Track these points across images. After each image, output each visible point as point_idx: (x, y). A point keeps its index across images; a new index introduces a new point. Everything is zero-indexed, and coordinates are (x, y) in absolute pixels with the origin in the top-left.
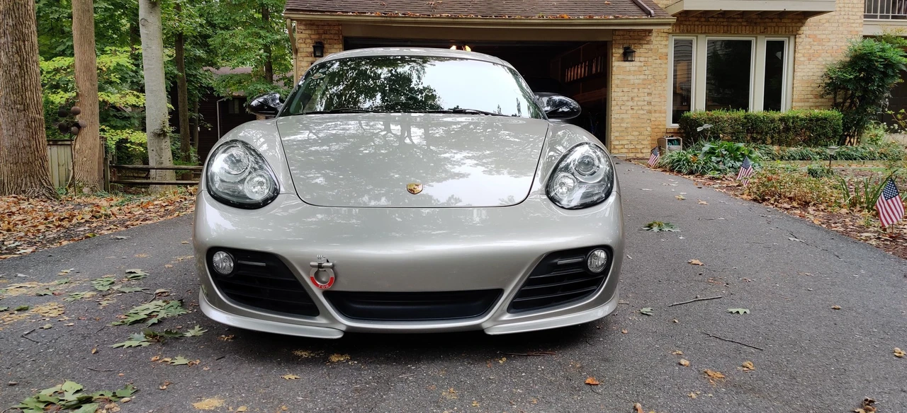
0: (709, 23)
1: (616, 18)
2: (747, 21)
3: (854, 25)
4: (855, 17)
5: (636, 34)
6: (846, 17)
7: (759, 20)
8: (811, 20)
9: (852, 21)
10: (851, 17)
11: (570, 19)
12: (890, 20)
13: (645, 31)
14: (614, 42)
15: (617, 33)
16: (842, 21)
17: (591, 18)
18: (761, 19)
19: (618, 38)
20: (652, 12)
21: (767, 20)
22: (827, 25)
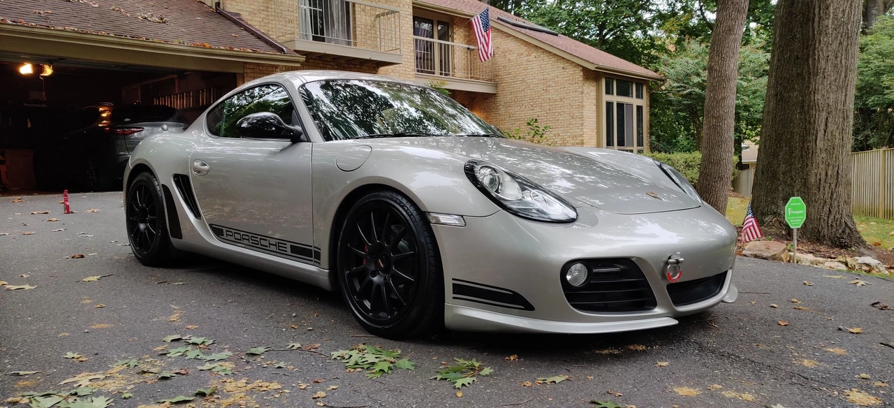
0: (309, 64)
1: (255, 52)
2: (337, 65)
3: (409, 76)
4: (409, 70)
5: (265, 68)
6: (404, 69)
7: (346, 65)
8: (382, 69)
9: (408, 73)
10: (407, 69)
11: (211, 48)
12: (443, 76)
13: (273, 66)
14: (245, 75)
15: (248, 66)
16: (401, 72)
17: (231, 49)
18: (348, 64)
19: (249, 71)
20: (284, 49)
21: (352, 66)
22: (392, 74)
